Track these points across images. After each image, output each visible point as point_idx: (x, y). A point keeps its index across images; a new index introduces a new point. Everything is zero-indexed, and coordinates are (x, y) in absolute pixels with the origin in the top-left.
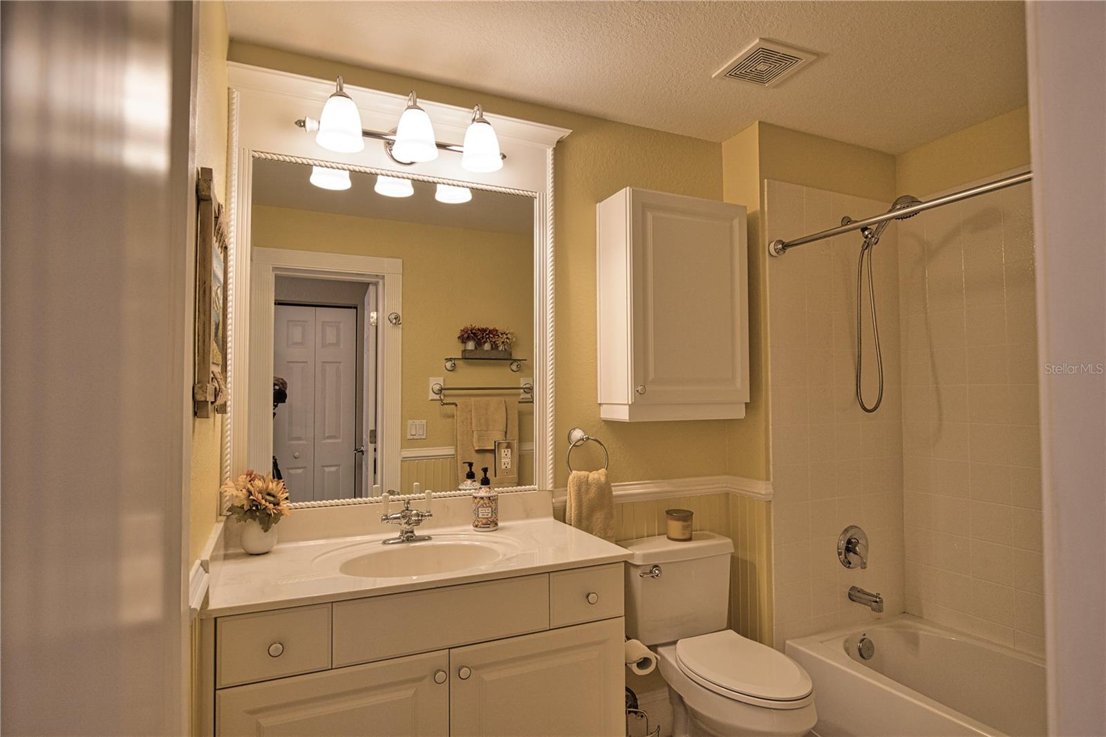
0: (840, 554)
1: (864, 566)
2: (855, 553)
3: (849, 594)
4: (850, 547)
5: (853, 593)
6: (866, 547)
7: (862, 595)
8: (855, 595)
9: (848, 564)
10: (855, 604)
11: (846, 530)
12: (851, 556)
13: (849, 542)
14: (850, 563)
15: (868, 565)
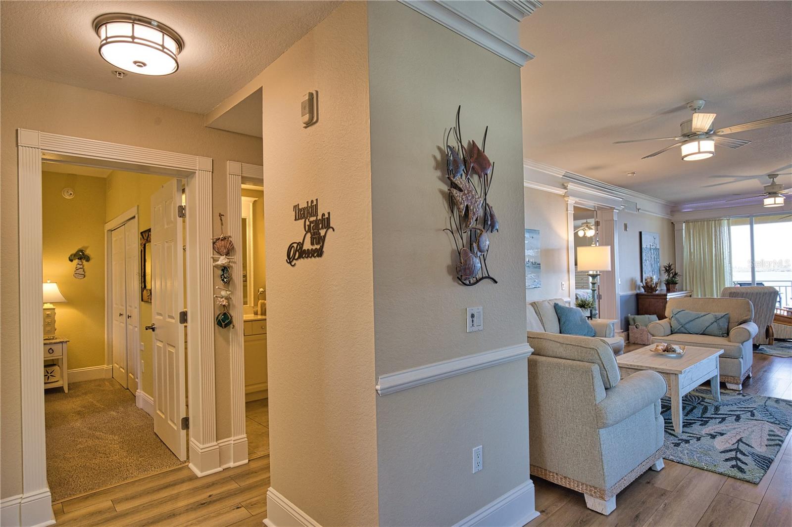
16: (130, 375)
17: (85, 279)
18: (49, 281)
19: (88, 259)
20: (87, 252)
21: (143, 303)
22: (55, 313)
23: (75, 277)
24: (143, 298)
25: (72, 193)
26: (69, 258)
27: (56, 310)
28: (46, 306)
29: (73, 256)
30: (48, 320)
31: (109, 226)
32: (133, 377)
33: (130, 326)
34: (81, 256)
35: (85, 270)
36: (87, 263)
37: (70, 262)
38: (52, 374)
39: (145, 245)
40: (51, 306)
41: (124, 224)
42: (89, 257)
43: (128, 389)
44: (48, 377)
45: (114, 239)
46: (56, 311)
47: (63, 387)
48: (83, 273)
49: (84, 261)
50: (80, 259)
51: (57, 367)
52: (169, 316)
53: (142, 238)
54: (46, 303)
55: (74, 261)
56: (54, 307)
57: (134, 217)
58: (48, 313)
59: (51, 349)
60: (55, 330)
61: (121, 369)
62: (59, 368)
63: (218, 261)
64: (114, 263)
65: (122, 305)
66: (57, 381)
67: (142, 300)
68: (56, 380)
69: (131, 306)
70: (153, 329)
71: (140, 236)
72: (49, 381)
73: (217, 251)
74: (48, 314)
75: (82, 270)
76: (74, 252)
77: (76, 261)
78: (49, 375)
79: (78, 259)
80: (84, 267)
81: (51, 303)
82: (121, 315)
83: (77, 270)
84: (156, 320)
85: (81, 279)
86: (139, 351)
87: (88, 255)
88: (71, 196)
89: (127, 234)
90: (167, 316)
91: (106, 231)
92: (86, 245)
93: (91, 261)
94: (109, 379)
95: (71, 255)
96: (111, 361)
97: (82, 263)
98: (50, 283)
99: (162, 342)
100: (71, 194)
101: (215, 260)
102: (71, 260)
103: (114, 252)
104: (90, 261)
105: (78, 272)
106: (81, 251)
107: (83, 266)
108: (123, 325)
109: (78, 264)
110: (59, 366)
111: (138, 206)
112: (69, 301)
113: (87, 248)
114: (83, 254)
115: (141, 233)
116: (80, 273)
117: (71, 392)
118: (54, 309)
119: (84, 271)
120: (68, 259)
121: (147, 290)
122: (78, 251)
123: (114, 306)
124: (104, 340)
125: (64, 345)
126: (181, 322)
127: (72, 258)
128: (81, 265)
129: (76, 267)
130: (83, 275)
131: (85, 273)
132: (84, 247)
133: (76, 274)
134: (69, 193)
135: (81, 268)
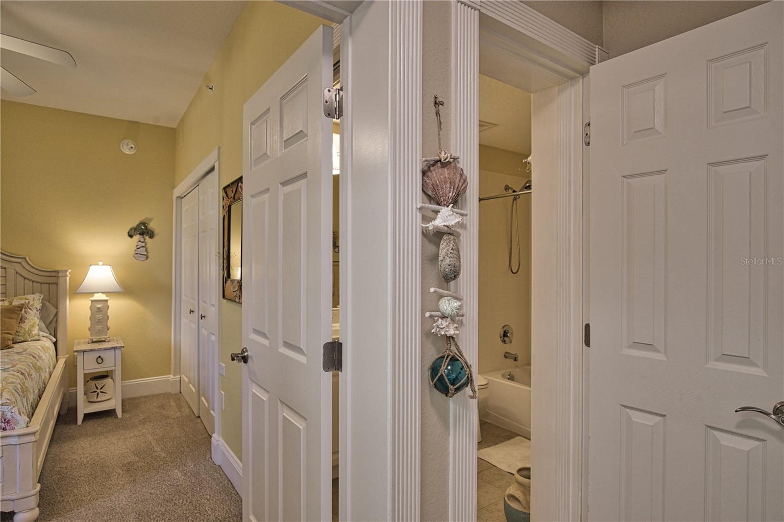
0: (501, 337)
1: (511, 342)
2: (508, 337)
3: (505, 355)
4: (505, 334)
5: (506, 354)
6: (512, 334)
7: (510, 355)
8: (507, 355)
9: (504, 342)
10: (507, 359)
11: (504, 327)
12: (506, 338)
13: (505, 332)
14: (505, 341)
15: (513, 341)
16: (203, 398)
17: (147, 260)
18: (101, 263)
19: (152, 235)
20: (152, 226)
21: (225, 301)
22: (108, 307)
23: (136, 258)
24: (226, 294)
25: (133, 146)
26: (128, 233)
27: (109, 301)
28: (98, 297)
29: (133, 230)
30: (99, 316)
31: (177, 192)
32: (206, 405)
33: (203, 330)
34: (143, 230)
35: (148, 250)
36: (150, 239)
37: (129, 238)
38: (102, 390)
39: (230, 207)
40: (103, 297)
41: (197, 184)
42: (153, 232)
43: (199, 417)
44: (98, 394)
45: (184, 209)
46: (109, 303)
47: (115, 409)
48: (146, 253)
49: (147, 238)
50: (142, 234)
51: (110, 379)
52: (285, 342)
53: (225, 195)
54: (98, 293)
55: (134, 237)
56: (108, 298)
57: (212, 169)
58: (99, 306)
59: (100, 357)
60: (108, 329)
61: (190, 385)
62: (112, 380)
63: (435, 219)
64: (183, 241)
65: (193, 298)
66: (108, 400)
67: (224, 297)
68: (108, 398)
69: (204, 302)
70: (245, 359)
71: (222, 193)
72: (99, 399)
73: (432, 196)
74: (98, 308)
75: (144, 249)
76: (134, 225)
77: (137, 238)
78: (99, 391)
79: (140, 234)
80: (147, 246)
81: (103, 293)
82: (191, 312)
83: (138, 248)
84: (252, 342)
85: (143, 261)
86: (216, 375)
87: (152, 230)
88: (132, 150)
89: (201, 198)
90: (281, 343)
91: (174, 198)
92: (149, 216)
93: (156, 238)
94: (176, 394)
95: (131, 229)
96: (178, 371)
97: (145, 240)
98: (103, 265)
99: (268, 392)
100: (132, 148)
101: (426, 219)
102: (131, 236)
103: (184, 226)
104: (154, 238)
105: (139, 251)
106: (144, 224)
107: (145, 245)
108: (195, 326)
109: (140, 241)
110: (112, 378)
111: (219, 148)
112: (126, 289)
113: (151, 220)
114: (146, 227)
115: (225, 188)
116: (142, 254)
117: (127, 416)
118: (107, 301)
119: (146, 250)
120: (127, 234)
121: (233, 281)
122: (140, 224)
123: (183, 297)
124: (171, 343)
125: (118, 352)
126: (326, 368)
127: (132, 233)
128: (142, 242)
129: (137, 245)
130: (146, 256)
131: (147, 253)
132: (146, 219)
133: (137, 254)
134: (130, 146)
135: (143, 247)
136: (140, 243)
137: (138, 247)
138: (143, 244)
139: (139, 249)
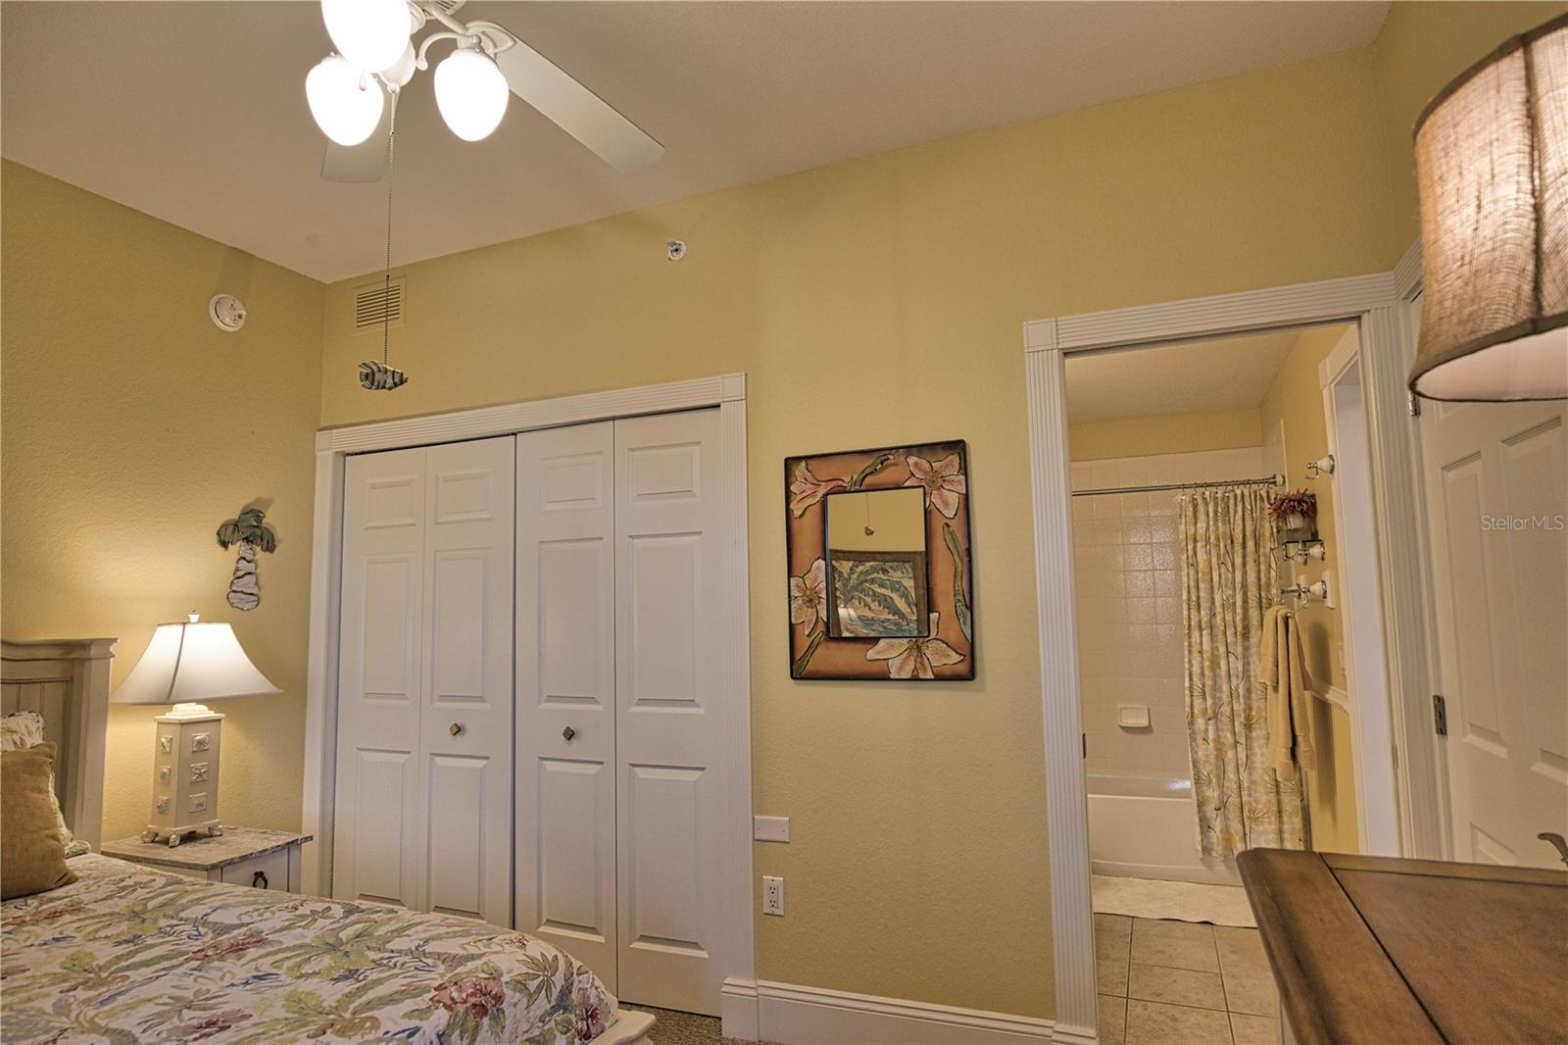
17: (257, 610)
19: (270, 542)
20: (270, 519)
23: (232, 604)
25: (244, 313)
26: (218, 534)
28: (187, 711)
29: (229, 529)
30: (197, 765)
34: (251, 531)
35: (261, 581)
36: (267, 555)
37: (220, 549)
40: (202, 713)
42: (273, 536)
48: (255, 591)
49: (259, 550)
50: (249, 540)
54: (184, 700)
55: (232, 546)
58: (196, 737)
59: (259, 875)
74: (200, 743)
75: (252, 578)
76: (233, 514)
77: (237, 548)
79: (244, 540)
80: (259, 570)
81: (199, 702)
83: (238, 578)
85: (247, 611)
87: (272, 531)
92: (268, 493)
93: (278, 551)
95: (225, 526)
97: (253, 554)
98: (198, 622)
100: (240, 316)
102: (224, 544)
104: (275, 550)
105: (239, 585)
106: (254, 513)
107: (255, 567)
109: (243, 558)
113: (268, 503)
114: (259, 523)
116: (247, 592)
119: (257, 582)
120: (215, 538)
122: (244, 513)
127: (228, 535)
128: (249, 562)
129: (237, 570)
130: (254, 598)
131: (259, 589)
132: (258, 501)
133: (234, 592)
134: (237, 313)
135: (250, 573)
136: (243, 561)
137: (240, 574)
138: (250, 567)
139: (240, 580)
